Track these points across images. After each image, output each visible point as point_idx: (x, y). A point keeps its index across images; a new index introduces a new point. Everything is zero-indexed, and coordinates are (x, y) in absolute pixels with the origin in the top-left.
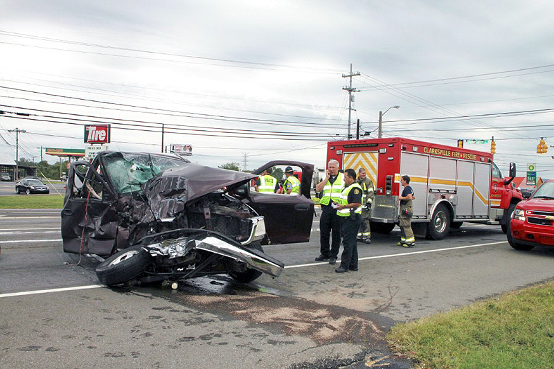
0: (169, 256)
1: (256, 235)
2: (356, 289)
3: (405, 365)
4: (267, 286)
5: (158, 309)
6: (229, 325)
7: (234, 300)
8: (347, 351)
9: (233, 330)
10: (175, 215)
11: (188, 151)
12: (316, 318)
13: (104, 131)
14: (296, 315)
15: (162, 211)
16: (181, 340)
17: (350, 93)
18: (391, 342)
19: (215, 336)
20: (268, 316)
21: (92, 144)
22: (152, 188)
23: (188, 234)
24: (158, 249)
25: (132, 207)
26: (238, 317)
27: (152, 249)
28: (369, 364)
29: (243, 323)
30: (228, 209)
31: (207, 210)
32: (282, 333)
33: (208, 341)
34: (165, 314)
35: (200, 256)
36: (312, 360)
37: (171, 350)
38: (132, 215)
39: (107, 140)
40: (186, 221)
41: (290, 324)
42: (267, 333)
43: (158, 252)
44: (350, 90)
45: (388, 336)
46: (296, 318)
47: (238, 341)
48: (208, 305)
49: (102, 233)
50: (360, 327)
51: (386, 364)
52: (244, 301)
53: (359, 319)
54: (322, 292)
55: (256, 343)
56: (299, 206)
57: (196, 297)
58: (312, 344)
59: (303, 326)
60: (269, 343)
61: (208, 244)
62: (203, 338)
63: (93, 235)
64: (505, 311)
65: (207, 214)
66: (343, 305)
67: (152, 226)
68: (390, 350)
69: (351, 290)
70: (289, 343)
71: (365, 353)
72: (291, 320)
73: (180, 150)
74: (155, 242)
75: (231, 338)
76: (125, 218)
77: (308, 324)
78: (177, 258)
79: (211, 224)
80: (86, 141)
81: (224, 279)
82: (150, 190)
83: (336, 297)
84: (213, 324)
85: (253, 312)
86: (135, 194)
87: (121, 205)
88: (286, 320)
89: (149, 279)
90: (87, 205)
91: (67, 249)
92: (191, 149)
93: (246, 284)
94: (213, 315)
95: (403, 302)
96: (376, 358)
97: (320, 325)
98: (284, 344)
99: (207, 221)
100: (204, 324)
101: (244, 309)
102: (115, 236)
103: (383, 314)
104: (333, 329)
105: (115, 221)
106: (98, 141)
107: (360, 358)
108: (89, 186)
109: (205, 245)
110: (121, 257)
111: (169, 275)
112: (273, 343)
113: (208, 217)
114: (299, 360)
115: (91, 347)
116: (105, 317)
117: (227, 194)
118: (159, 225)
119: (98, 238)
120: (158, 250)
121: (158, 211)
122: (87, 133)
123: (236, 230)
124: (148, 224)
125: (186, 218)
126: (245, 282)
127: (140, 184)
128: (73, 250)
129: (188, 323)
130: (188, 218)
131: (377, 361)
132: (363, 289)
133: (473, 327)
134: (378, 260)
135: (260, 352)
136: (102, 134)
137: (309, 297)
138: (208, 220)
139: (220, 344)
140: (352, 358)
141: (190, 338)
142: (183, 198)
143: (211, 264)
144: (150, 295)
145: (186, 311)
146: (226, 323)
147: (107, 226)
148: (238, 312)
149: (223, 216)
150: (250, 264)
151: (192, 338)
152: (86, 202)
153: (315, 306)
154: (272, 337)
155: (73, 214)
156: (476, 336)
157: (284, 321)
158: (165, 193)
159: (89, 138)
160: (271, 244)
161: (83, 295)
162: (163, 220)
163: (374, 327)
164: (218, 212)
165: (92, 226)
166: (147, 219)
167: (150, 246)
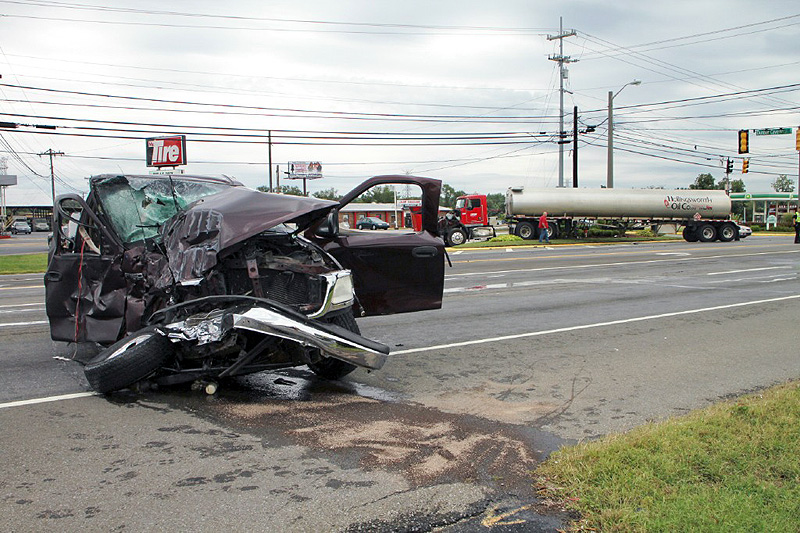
0: (197, 341)
1: (335, 300)
2: (517, 386)
3: (554, 523)
4: (367, 384)
5: (168, 430)
6: (272, 456)
7: (300, 410)
8: (458, 497)
9: (277, 464)
10: (205, 274)
11: (315, 171)
12: (428, 439)
13: (175, 147)
14: (395, 433)
15: (185, 269)
16: (181, 484)
17: (561, 65)
18: (542, 480)
19: (242, 475)
20: (345, 437)
21: (160, 167)
22: (172, 231)
23: (226, 305)
24: (182, 330)
25: (145, 263)
26: (294, 440)
27: (172, 331)
28: (489, 521)
29: (301, 449)
30: (289, 261)
31: (252, 264)
32: (358, 466)
33: (225, 484)
34: (176, 438)
35: (245, 340)
36: (389, 516)
37: (158, 502)
38: (146, 277)
39: (182, 160)
40: (223, 283)
41: (378, 451)
42: (331, 466)
43: (182, 336)
44: (561, 60)
45: (541, 469)
46: (393, 439)
47: (277, 482)
48: (254, 420)
49: (103, 308)
50: (497, 452)
51: (518, 521)
52: (317, 411)
53: (501, 438)
54: (457, 392)
55: (305, 487)
56: (419, 249)
57: (239, 407)
58: (403, 485)
59: (399, 453)
60: (328, 485)
61: (254, 320)
62: (220, 478)
63: (91, 312)
64: (764, 418)
65: (253, 270)
66: (482, 415)
67: (171, 293)
68: (536, 494)
69: (506, 386)
70: (363, 484)
71: (488, 501)
72: (383, 443)
73: (303, 170)
74: (179, 319)
75: (267, 480)
76: (137, 282)
77: (410, 450)
78: (210, 344)
79: (259, 287)
80: (149, 164)
81: (299, 374)
82: (170, 234)
83: (477, 399)
84: (249, 454)
85: (322, 431)
86: (150, 241)
87: (129, 260)
88: (375, 442)
89: (171, 379)
90: (82, 264)
91: (56, 335)
92: (319, 168)
93: (334, 382)
94: (254, 438)
95: (590, 405)
96: (505, 510)
97: (427, 451)
98: (353, 487)
99: (254, 282)
100: (232, 455)
101: (312, 425)
102: (122, 312)
103: (548, 428)
104: (449, 456)
105: (122, 288)
106: (169, 163)
107: (477, 511)
108: (84, 234)
109: (249, 321)
110: (128, 345)
111: (200, 372)
112: (335, 484)
113: (254, 275)
114: (365, 516)
115: (22, 502)
116: (74, 446)
117: (301, 235)
118: (181, 292)
119: (98, 315)
120: (180, 332)
121: (178, 268)
122: (150, 151)
123: (302, 293)
124: (164, 290)
125: (222, 277)
126: (333, 379)
127: (158, 226)
128: (65, 336)
129: (207, 452)
130: (226, 278)
131: (504, 515)
132: (527, 385)
133: (698, 448)
134: (571, 333)
135: (307, 503)
136: (172, 152)
137: (429, 401)
138: (256, 279)
139: (244, 489)
140: (462, 511)
141: (197, 479)
142: (216, 245)
143: (266, 351)
144: (164, 406)
145: (212, 432)
146: (271, 451)
147: (110, 296)
148: (299, 430)
149: (280, 271)
150: (325, 351)
151: (200, 480)
152: (79, 260)
153: (432, 416)
154: (339, 474)
155: (61, 280)
156: (699, 466)
157: (371, 445)
158: (189, 239)
159: (154, 158)
160: (365, 315)
161: (55, 411)
162: (183, 284)
163: (523, 453)
164: (272, 267)
165: (89, 297)
166: (162, 282)
167: (170, 326)
